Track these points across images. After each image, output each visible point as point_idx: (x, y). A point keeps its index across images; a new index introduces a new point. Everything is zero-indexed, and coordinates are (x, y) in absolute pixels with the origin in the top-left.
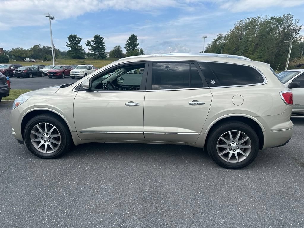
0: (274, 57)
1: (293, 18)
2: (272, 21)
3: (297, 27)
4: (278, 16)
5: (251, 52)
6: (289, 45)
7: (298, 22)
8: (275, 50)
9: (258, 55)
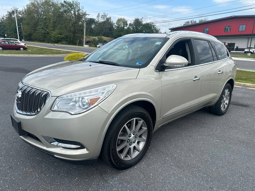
0: (72, 34)
1: (80, 5)
2: (65, 5)
3: (83, 12)
4: (69, 1)
5: (51, 29)
6: (83, 26)
7: (83, 8)
8: (72, 29)
9: (58, 31)
